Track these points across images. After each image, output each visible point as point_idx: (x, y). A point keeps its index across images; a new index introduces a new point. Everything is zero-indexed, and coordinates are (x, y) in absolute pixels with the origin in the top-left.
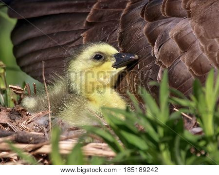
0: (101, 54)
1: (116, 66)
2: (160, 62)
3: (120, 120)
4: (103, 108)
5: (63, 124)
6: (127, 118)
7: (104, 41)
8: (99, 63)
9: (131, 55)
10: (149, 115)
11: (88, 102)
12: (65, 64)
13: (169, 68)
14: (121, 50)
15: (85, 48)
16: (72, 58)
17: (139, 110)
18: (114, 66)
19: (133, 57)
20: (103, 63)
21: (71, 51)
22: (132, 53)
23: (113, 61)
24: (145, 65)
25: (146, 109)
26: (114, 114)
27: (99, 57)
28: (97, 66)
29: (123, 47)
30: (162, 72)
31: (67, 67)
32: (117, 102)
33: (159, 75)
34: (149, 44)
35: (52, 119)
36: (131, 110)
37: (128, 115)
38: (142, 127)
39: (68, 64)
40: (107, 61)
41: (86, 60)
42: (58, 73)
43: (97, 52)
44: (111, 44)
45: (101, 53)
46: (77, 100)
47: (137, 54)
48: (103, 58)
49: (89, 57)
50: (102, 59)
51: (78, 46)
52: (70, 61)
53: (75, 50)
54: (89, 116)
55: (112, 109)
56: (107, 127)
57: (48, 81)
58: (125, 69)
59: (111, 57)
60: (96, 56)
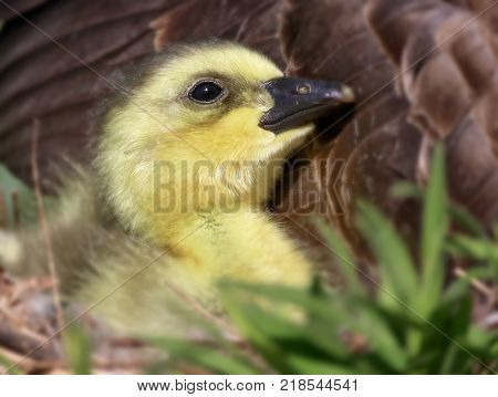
0: (217, 82)
1: (272, 123)
2: (421, 119)
3: (289, 325)
4: (224, 284)
5: (93, 325)
6: (313, 317)
7: (229, 35)
8: (208, 112)
9: (328, 87)
10: (388, 298)
11: (170, 261)
12: (92, 125)
13: (448, 140)
14: (291, 66)
15: (160, 64)
16: (115, 99)
17: (356, 287)
18: (264, 124)
19: (336, 94)
20: (226, 112)
21: (113, 79)
22: (331, 78)
23: (264, 105)
24: (379, 123)
25: (378, 280)
26: (265, 304)
27: (209, 92)
28: (201, 125)
29: (299, 58)
30: (431, 151)
31: (99, 131)
32: (278, 262)
33: (422, 162)
34: (383, 58)
35: (64, 304)
36: (328, 289)
37: (319, 306)
38: (360, 340)
39: (102, 120)
40: (239, 104)
41: (163, 104)
42: (71, 154)
43: (201, 75)
44: (255, 46)
45: (216, 75)
46: (130, 252)
47: (349, 84)
48: (225, 93)
49: (172, 92)
50: (220, 100)
51: (139, 59)
52: (108, 109)
53: (125, 73)
54: (174, 308)
55: (258, 289)
56: (241, 345)
57: (47, 182)
58: (308, 137)
59: (255, 89)
60: (200, 86)
